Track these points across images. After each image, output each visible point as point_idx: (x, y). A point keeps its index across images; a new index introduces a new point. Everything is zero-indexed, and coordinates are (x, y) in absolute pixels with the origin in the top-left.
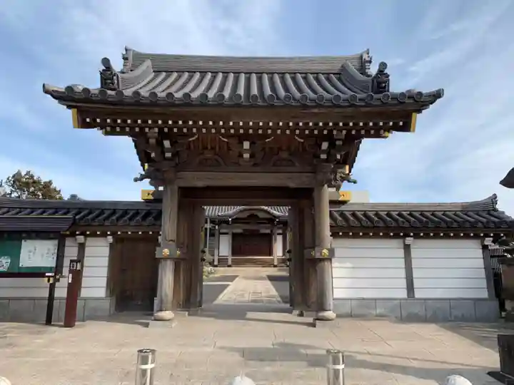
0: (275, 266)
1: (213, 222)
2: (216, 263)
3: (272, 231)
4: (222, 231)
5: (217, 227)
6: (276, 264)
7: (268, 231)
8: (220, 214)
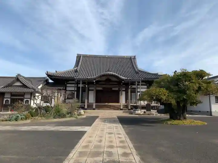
0: (121, 109)
1: (84, 83)
2: (86, 107)
3: (119, 89)
4: (90, 89)
5: (87, 86)
6: (122, 108)
7: (117, 89)
8: (88, 78)
